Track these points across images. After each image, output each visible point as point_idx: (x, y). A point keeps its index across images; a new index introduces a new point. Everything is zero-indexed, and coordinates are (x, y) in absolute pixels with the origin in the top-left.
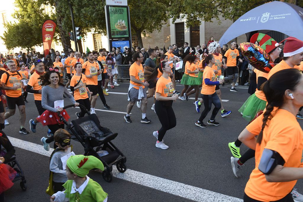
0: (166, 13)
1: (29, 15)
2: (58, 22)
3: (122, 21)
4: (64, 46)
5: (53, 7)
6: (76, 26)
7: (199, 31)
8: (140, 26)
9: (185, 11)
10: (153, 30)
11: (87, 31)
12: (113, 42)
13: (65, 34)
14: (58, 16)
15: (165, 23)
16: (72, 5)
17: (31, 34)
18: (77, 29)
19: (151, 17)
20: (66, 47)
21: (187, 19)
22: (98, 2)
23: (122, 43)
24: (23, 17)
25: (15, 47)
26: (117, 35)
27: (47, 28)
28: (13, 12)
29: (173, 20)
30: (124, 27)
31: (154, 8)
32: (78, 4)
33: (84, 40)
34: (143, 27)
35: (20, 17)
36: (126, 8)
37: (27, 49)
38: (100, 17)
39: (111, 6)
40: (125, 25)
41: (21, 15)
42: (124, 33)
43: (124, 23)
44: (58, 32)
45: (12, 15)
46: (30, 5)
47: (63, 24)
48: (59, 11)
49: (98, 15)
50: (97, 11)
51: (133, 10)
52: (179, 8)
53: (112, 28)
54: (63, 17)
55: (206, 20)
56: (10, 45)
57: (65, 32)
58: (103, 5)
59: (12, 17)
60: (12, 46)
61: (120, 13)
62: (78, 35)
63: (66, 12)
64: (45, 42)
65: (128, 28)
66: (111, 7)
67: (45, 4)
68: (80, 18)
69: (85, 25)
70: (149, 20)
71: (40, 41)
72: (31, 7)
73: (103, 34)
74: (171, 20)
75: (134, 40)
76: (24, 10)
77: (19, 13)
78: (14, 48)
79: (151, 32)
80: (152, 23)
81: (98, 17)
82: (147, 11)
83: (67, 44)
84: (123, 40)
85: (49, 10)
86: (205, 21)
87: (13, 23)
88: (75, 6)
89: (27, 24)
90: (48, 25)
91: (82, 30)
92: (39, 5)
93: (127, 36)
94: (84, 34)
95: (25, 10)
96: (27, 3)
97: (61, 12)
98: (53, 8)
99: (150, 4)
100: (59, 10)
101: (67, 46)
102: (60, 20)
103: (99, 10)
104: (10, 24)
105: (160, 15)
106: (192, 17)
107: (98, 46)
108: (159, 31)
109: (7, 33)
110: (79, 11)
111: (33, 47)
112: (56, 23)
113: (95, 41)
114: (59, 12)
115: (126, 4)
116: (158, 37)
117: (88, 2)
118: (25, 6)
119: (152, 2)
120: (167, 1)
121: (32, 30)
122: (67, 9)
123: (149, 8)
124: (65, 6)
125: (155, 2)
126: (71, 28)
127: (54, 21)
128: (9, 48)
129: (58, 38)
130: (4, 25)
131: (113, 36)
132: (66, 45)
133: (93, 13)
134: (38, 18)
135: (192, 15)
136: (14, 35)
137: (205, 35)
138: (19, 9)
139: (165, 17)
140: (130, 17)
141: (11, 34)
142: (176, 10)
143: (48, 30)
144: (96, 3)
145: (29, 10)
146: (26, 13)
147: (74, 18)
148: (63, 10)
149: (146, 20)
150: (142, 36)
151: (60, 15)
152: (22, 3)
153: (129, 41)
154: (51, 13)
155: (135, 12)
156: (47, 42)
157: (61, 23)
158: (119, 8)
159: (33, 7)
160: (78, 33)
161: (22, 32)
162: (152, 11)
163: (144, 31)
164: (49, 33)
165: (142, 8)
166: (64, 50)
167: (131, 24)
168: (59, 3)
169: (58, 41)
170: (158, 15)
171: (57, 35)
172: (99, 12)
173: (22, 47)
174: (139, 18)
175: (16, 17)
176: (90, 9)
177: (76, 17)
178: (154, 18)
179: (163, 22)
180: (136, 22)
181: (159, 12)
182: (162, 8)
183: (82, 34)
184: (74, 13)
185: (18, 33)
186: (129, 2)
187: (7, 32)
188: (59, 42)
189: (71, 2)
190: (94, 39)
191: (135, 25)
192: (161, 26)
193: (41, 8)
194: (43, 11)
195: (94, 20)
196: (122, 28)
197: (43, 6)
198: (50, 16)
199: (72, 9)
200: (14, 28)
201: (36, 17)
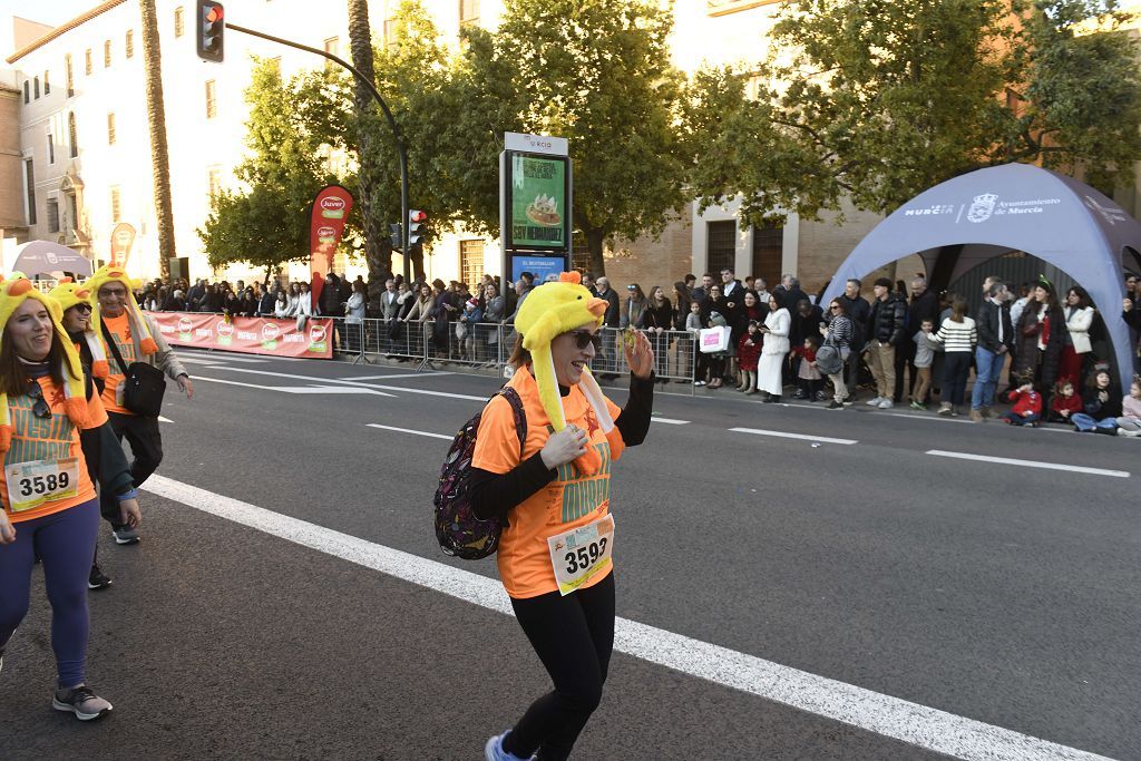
0: (681, 186)
1: (283, 172)
2: (362, 193)
3: (549, 198)
4: (372, 266)
5: (353, 153)
6: (410, 206)
7: (781, 248)
8: (602, 219)
9: (739, 179)
10: (638, 235)
11: (442, 229)
12: (516, 259)
13: (379, 231)
14: (365, 178)
15: (678, 215)
16: (405, 146)
17: (283, 225)
18: (415, 215)
19: (635, 194)
20: (376, 268)
21: (745, 203)
22: (483, 140)
23: (542, 264)
24: (265, 174)
25: (232, 259)
26: (531, 237)
27: (327, 207)
28: (240, 163)
29: (701, 202)
30: (552, 216)
31: (646, 168)
32: (424, 143)
33: (432, 249)
34: (610, 226)
35: (259, 176)
36: (563, 163)
37: (267, 268)
38: (485, 185)
39: (519, 153)
40: (555, 212)
41: (260, 170)
42: (551, 233)
43: (553, 205)
44: (359, 226)
45: (236, 171)
46: (288, 144)
47: (375, 199)
48: (367, 163)
49: (478, 178)
50: (477, 166)
51: (582, 170)
52: (722, 168)
53: (514, 218)
54: (377, 179)
55: (803, 211)
56: (220, 253)
57: (378, 225)
58: (495, 150)
59: (236, 176)
60: (224, 256)
61: (543, 177)
62: (414, 233)
63: (387, 167)
64: (318, 251)
65: (562, 219)
66: (519, 155)
67: (332, 143)
68: (425, 186)
69: (438, 206)
70: (631, 204)
71: (302, 247)
72: (290, 149)
73: (487, 236)
74: (696, 203)
75: (582, 265)
76: (269, 157)
77: (256, 167)
78: (229, 264)
79: (633, 240)
80: (638, 213)
81: (479, 184)
82: (625, 175)
83: (379, 258)
84: (548, 255)
85: (340, 162)
86: (801, 218)
87: (236, 193)
88: (414, 149)
89: (275, 195)
90: (329, 201)
91: (430, 224)
92: (314, 145)
93: (560, 243)
94: (435, 237)
95: (273, 158)
96: (281, 140)
97: (374, 165)
98: (352, 157)
99: (634, 159)
100: (369, 159)
101: (379, 266)
102: (368, 190)
103: (483, 165)
104: (227, 195)
105: (662, 191)
106: (758, 200)
107: (471, 276)
108: (656, 238)
109: (214, 221)
110: (424, 163)
111: (282, 264)
112: (355, 198)
113: (463, 262)
114: (366, 167)
115: (564, 152)
116: (654, 260)
117: (453, 139)
118: (274, 148)
119: (640, 151)
120: (688, 151)
121: (284, 214)
122: (392, 156)
123: (632, 167)
124: (385, 148)
125: (651, 153)
126: (396, 214)
127: (350, 190)
128: (215, 263)
129: (358, 242)
130: (210, 199)
131: (515, 242)
132: (377, 263)
133: (463, 170)
134: (306, 182)
135: (761, 194)
136: (235, 227)
137: (799, 263)
138: (256, 155)
139: (676, 197)
140: (574, 193)
141: (226, 223)
142: (710, 174)
143: (328, 214)
144: (475, 143)
145: (284, 158)
146: (274, 165)
147: (407, 186)
148: (379, 160)
149: (619, 204)
150: (607, 254)
151: (368, 176)
152: (268, 139)
153: (562, 260)
154: (345, 169)
155: (589, 178)
156: (323, 253)
157: (369, 198)
158: (541, 161)
159: (296, 151)
160: (414, 227)
161: (256, 220)
162: (641, 176)
163: (612, 236)
164: (332, 222)
165: (611, 167)
166: (369, 276)
167: (574, 211)
168: (371, 141)
169: (356, 253)
170: (656, 189)
171: (354, 234)
172: (483, 169)
173: (251, 262)
174: (599, 196)
175: (247, 175)
176: (457, 159)
177: (416, 182)
178: (643, 198)
179: (670, 212)
180: (589, 207)
181: (660, 179)
182: (670, 170)
183: (426, 235)
184: (410, 168)
185: (246, 221)
186: (573, 147)
187: (215, 218)
188: (359, 256)
189: (406, 139)
190: (463, 256)
191: (587, 217)
192: (663, 221)
193: (317, 155)
194: (324, 165)
195: (467, 193)
196: (545, 220)
197: (324, 149)
198: (341, 178)
199: (406, 159)
200: (236, 206)
201: (300, 179)
